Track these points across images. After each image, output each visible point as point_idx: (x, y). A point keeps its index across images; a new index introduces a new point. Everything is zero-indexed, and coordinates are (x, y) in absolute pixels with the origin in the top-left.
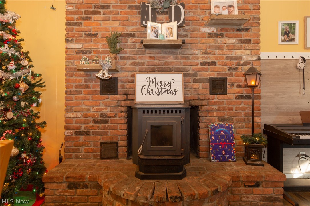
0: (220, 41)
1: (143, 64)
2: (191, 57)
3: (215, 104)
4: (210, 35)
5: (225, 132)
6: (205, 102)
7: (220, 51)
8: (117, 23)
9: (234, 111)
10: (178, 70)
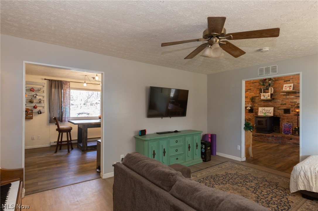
0: (288, 97)
1: (261, 105)
2: (277, 102)
3: (286, 117)
4: (284, 95)
5: (288, 126)
6: (282, 116)
7: (288, 100)
8: (253, 94)
9: (293, 119)
10: (272, 106)
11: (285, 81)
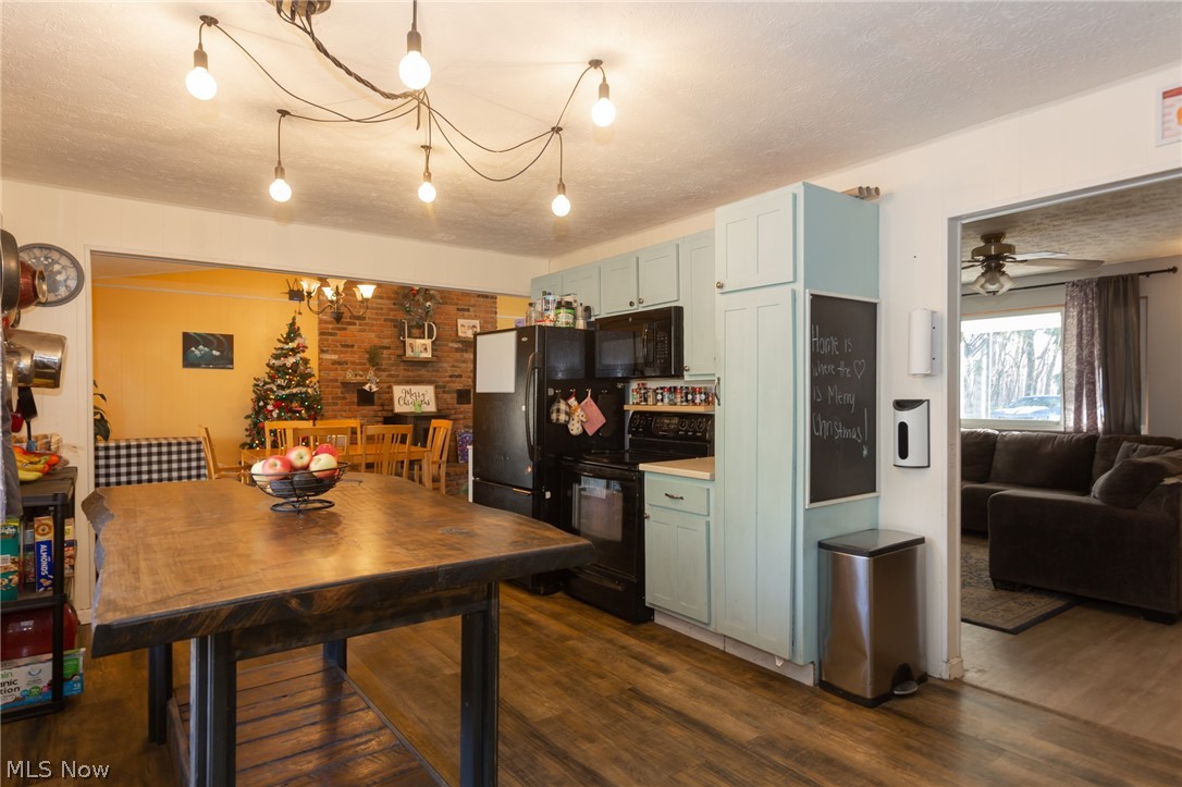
1: (398, 376)
2: (442, 370)
3: (461, 413)
4: (457, 350)
6: (453, 412)
7: (464, 365)
8: (373, 335)
10: (429, 382)
11: (458, 309)
